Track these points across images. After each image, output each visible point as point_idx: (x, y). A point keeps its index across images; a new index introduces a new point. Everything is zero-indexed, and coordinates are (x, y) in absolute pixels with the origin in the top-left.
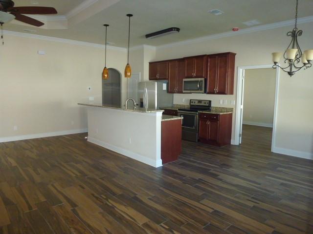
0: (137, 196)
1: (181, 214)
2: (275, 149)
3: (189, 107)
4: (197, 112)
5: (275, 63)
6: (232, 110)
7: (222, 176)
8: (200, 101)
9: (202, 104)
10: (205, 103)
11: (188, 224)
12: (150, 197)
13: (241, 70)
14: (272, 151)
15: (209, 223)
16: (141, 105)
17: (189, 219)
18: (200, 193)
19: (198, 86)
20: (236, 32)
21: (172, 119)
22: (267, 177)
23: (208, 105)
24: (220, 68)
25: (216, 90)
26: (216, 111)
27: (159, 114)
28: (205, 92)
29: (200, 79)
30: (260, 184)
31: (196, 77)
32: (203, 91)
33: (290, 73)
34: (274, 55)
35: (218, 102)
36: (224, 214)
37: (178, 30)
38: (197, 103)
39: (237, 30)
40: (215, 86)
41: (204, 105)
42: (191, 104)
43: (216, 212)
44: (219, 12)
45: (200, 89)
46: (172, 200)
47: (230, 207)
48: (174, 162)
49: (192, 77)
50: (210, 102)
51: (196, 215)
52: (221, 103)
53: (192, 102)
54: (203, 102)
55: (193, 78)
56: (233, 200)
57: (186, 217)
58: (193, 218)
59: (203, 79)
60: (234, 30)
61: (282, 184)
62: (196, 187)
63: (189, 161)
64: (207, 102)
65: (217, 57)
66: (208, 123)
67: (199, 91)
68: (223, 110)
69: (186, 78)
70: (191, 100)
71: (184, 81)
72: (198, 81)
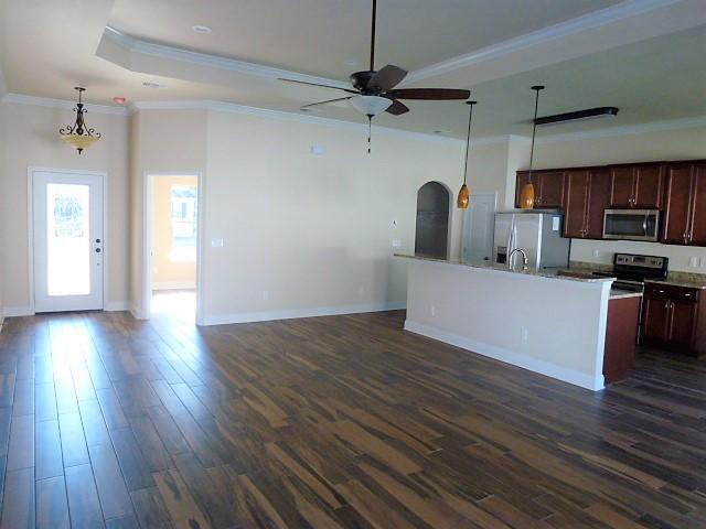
3: (612, 268)
4: (642, 281)
8: (639, 258)
9: (646, 264)
10: (654, 263)
16: (502, 258)
19: (645, 226)
24: (700, 190)
28: (660, 240)
29: (648, 212)
31: (637, 207)
32: (655, 238)
35: (686, 261)
38: (631, 263)
40: (684, 229)
41: (652, 266)
42: (618, 262)
45: (649, 232)
49: (627, 207)
50: (665, 260)
52: (695, 262)
53: (621, 259)
54: (648, 260)
55: (630, 208)
59: (657, 213)
64: (659, 260)
65: (692, 167)
66: (670, 306)
67: (645, 238)
68: (699, 279)
69: (612, 208)
70: (616, 255)
71: (608, 215)
72: (644, 216)
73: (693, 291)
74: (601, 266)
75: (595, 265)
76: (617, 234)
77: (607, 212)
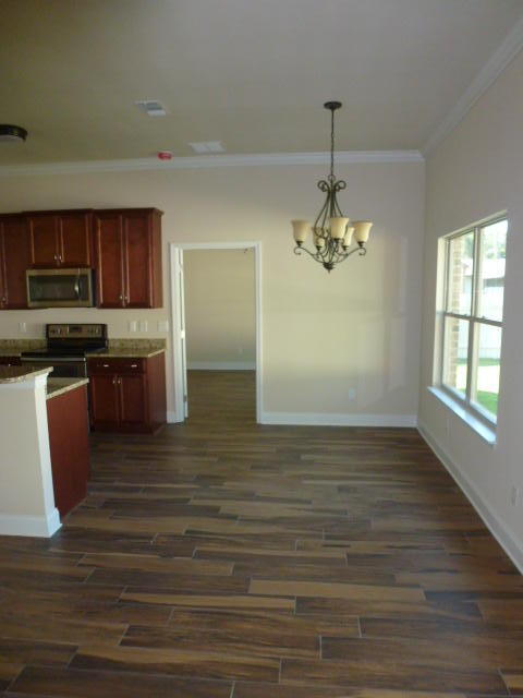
0: (79, 652)
1: (245, 646)
2: (265, 417)
3: (45, 344)
4: (83, 356)
5: (299, 243)
6: (162, 343)
7: (227, 506)
8: (76, 328)
9: (84, 334)
10: (92, 332)
11: (287, 664)
12: (123, 637)
13: (177, 250)
14: (258, 422)
15: (320, 637)
17: (273, 649)
18: (228, 569)
19: (77, 288)
20: (165, 162)
21: (69, 388)
22: (306, 482)
23: (100, 336)
24: (131, 243)
25: (126, 297)
26: (122, 350)
27: (40, 380)
28: (94, 305)
29: (78, 272)
30: (309, 502)
31: (66, 266)
33: (328, 266)
34: (297, 225)
35: (125, 326)
36: (324, 600)
37: (23, 133)
38: (67, 334)
39: (169, 157)
40: (120, 290)
41: (90, 336)
42: (51, 335)
43: (303, 602)
44: (160, 108)
45: (85, 298)
46: (185, 617)
47: (315, 578)
48: (81, 504)
49: (53, 266)
50: (104, 327)
51: (277, 632)
52: (134, 326)
53: (54, 331)
54: (84, 329)
55: (57, 267)
56: (302, 557)
57: (262, 649)
58: (278, 642)
59: (87, 272)
60: (161, 156)
61: (341, 489)
62: (201, 555)
63: (117, 489)
64: (97, 329)
65: (121, 217)
66: (117, 381)
67: (80, 302)
68: (141, 346)
69: (35, 267)
70: (48, 326)
71: (30, 277)
72: (74, 276)
73: (139, 361)
74: (30, 342)
75: (24, 341)
76: (45, 302)
77: (31, 273)
